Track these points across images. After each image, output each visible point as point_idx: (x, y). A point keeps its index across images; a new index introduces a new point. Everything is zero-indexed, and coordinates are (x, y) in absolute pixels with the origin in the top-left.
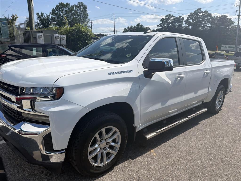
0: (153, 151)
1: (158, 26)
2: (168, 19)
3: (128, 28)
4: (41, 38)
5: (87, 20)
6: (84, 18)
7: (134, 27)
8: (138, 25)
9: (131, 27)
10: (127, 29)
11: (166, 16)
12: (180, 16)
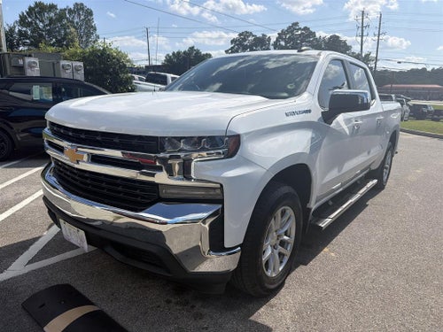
0: (326, 249)
1: (227, 52)
2: (245, 40)
3: (174, 54)
4: (34, 67)
5: (93, 38)
6: (88, 35)
7: (185, 52)
8: (192, 48)
9: (179, 53)
10: (170, 57)
11: (240, 35)
12: (263, 35)
